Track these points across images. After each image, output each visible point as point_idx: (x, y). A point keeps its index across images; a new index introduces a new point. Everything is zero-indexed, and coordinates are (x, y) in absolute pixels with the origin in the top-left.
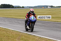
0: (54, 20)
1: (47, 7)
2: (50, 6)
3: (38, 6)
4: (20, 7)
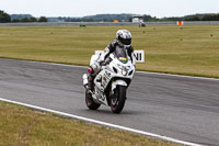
0: (155, 68)
1: (131, 20)
2: (140, 17)
3: (98, 16)
4: (34, 20)
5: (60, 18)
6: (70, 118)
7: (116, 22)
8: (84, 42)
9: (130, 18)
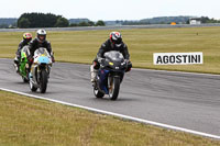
0: (215, 69)
1: (188, 23)
2: (197, 19)
3: (154, 18)
4: (91, 24)
5: (117, 22)
6: (130, 120)
7: (173, 24)
8: (142, 45)
9: (187, 20)
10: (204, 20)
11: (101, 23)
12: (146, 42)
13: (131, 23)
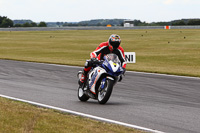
0: (145, 68)
1: (122, 25)
2: (131, 22)
4: (34, 25)
5: (58, 23)
6: (69, 114)
7: (109, 26)
8: (80, 45)
9: (121, 23)
10: (137, 23)
11: (43, 24)
12: (84, 42)
13: (71, 25)
